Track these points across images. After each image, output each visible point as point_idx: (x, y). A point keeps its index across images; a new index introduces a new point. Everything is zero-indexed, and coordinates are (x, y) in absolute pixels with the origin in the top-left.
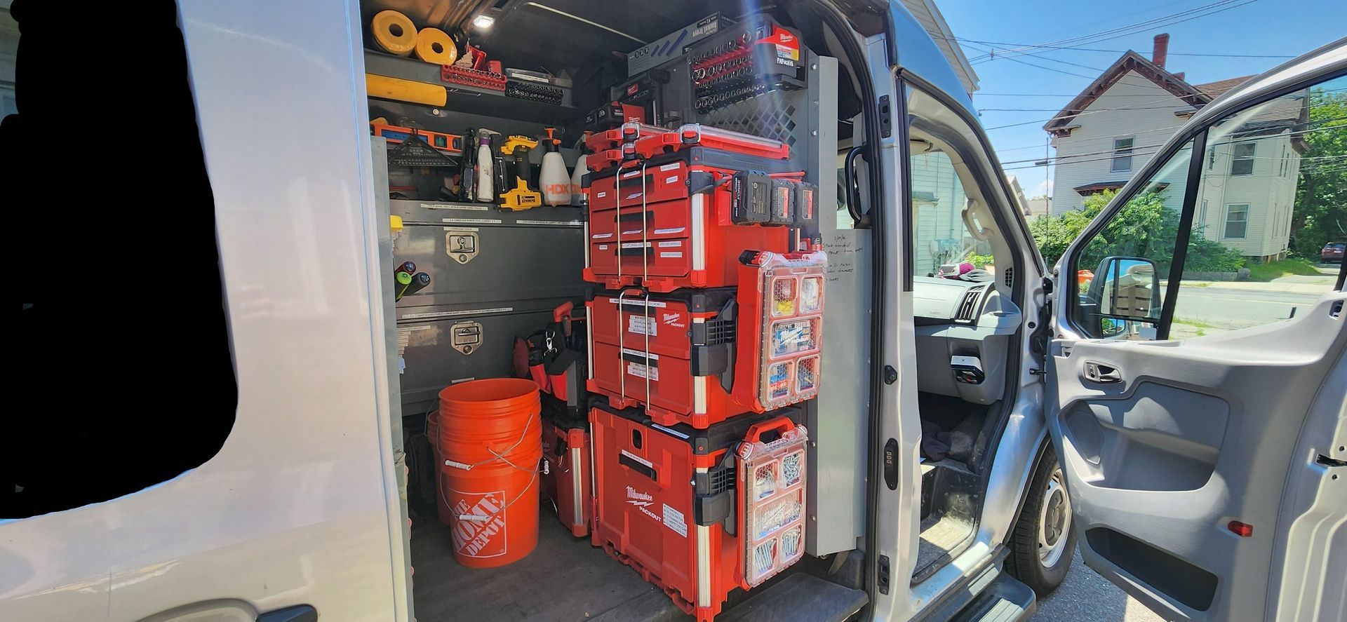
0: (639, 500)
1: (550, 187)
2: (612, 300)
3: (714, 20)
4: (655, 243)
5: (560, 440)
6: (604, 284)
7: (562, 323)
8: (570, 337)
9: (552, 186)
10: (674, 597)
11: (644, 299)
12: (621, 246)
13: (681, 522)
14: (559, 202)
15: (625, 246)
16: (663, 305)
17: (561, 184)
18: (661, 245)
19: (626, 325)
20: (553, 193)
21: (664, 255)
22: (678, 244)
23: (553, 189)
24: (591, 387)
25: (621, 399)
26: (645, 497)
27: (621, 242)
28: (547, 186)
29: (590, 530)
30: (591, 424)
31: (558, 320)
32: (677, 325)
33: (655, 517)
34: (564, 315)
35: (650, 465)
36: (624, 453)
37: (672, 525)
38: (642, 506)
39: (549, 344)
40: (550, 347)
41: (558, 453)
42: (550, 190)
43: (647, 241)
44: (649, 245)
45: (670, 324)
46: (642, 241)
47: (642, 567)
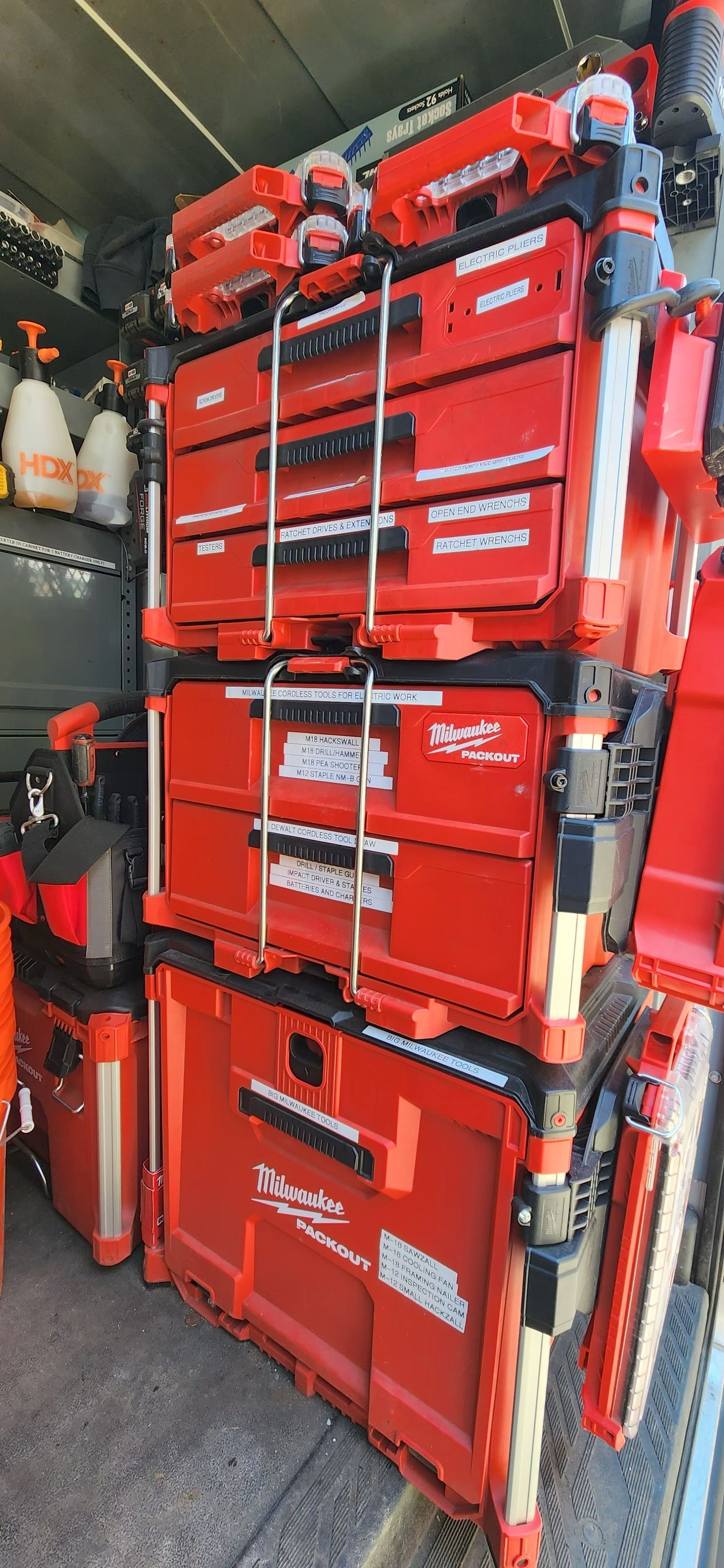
0: (294, 1204)
1: (29, 458)
2: (234, 692)
3: (447, 96)
4: (410, 513)
5: (61, 1037)
6: (214, 650)
7: (71, 755)
8: (91, 789)
9: (35, 456)
10: (400, 1458)
11: (360, 682)
12: (277, 536)
13: (444, 1288)
14: (50, 498)
15: (290, 534)
16: (433, 698)
17: (55, 457)
18: (437, 514)
19: (278, 758)
20: (36, 473)
21: (443, 546)
22: (519, 502)
23: (37, 462)
24: (153, 915)
25: (257, 951)
26: (319, 1200)
27: (278, 525)
28: (22, 455)
29: (138, 1245)
30: (152, 1004)
31: (60, 745)
32: (488, 756)
33: (348, 1254)
34: (73, 732)
35: (351, 1133)
36: (259, 1087)
37: (412, 1289)
38: (308, 1221)
39: (36, 803)
40: (38, 811)
41: (53, 1067)
42: (30, 464)
43: (383, 509)
44: (388, 520)
45: (460, 752)
46: (366, 510)
47: (295, 1359)
